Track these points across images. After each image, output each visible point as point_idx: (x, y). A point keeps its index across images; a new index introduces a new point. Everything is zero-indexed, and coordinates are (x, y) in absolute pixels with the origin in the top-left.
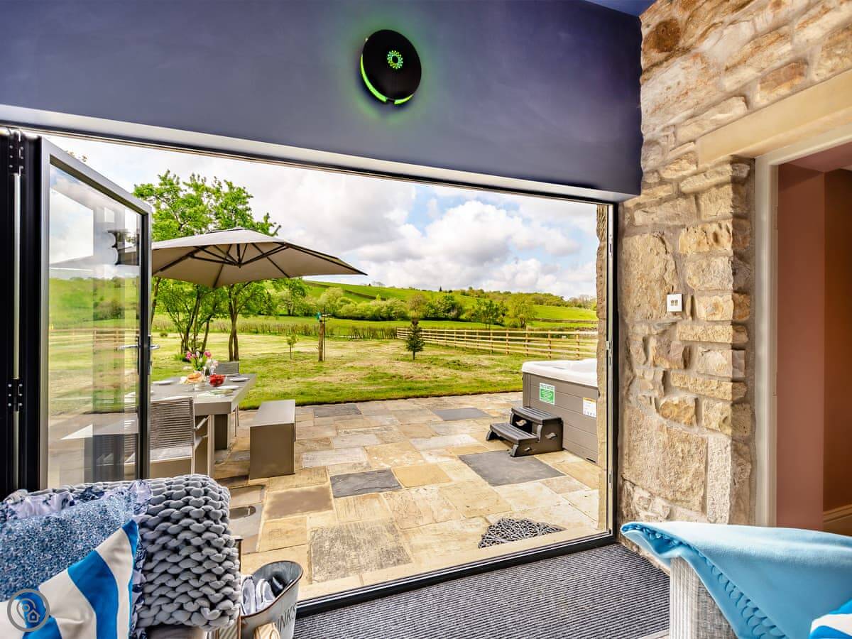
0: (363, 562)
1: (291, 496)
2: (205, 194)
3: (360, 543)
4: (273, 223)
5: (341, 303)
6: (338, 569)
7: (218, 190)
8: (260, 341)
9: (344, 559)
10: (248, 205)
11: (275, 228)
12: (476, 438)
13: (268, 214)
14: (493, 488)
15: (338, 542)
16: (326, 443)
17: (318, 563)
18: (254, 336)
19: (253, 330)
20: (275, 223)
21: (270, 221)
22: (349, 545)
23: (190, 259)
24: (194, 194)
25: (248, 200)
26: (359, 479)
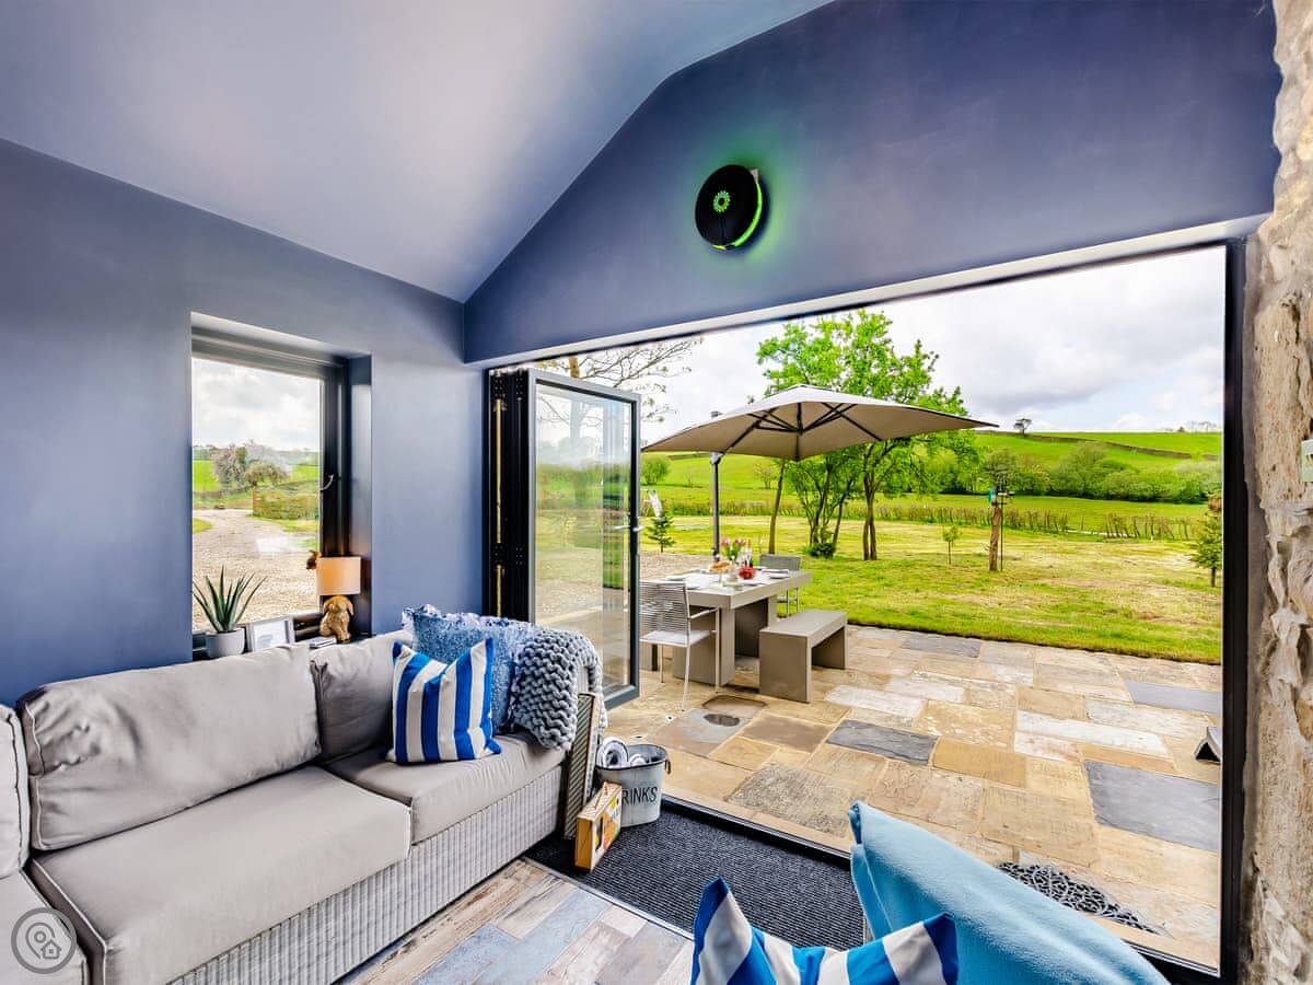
0: (790, 811)
1: (781, 724)
2: (835, 333)
3: (804, 795)
4: (928, 353)
5: (1103, 470)
6: (758, 805)
7: (848, 324)
8: (931, 533)
9: (772, 801)
10: (886, 336)
11: (931, 360)
12: (1170, 748)
13: (919, 342)
14: (1096, 825)
15: (783, 783)
16: (880, 681)
17: (744, 791)
18: (926, 526)
19: (926, 517)
20: (932, 353)
21: (923, 351)
22: (791, 791)
23: (756, 431)
24: (822, 336)
25: (887, 327)
26: (878, 734)
